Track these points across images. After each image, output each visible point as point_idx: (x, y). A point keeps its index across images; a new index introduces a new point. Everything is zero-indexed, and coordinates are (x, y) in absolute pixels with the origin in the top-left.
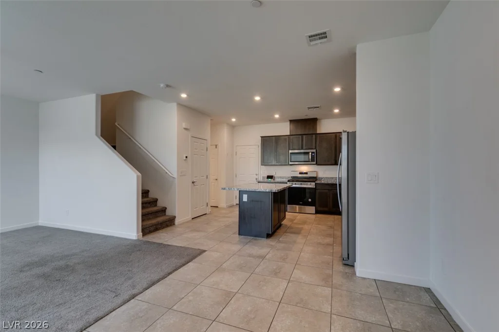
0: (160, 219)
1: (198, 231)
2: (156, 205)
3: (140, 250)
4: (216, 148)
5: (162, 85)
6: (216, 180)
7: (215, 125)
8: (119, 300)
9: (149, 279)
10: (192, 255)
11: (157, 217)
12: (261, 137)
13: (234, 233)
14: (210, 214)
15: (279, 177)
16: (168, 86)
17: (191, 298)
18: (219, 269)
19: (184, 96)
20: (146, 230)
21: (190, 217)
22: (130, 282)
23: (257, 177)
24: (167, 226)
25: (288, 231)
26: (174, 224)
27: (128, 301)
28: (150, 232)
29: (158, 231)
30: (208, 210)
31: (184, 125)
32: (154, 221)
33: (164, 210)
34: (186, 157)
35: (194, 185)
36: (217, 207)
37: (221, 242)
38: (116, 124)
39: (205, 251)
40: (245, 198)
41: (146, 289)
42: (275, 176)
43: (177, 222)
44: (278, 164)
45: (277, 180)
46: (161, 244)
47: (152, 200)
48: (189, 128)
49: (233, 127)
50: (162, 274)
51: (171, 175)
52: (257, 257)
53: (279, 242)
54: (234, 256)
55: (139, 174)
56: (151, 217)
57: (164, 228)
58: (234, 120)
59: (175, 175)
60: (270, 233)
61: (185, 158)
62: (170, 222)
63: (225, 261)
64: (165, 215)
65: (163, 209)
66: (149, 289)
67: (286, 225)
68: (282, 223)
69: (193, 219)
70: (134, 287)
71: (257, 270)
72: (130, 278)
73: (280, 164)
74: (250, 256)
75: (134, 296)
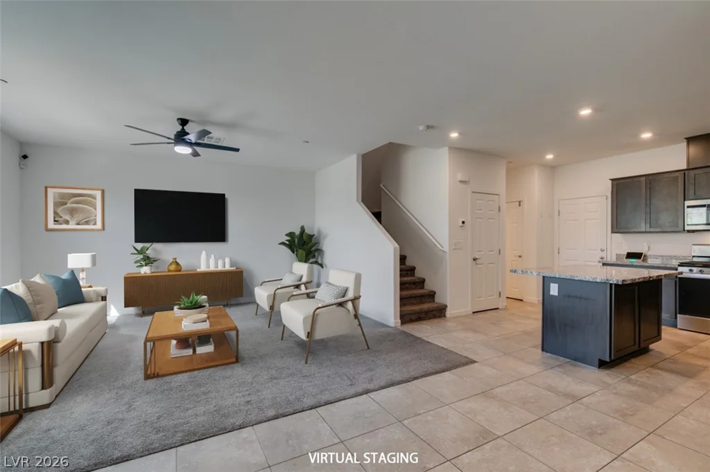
0: (426, 306)
1: (475, 331)
2: (423, 288)
3: (392, 340)
4: (520, 205)
5: (421, 128)
6: (520, 257)
7: (515, 170)
8: (352, 391)
9: (390, 377)
10: (454, 362)
11: (423, 303)
12: (612, 180)
13: (536, 347)
14: (505, 309)
15: (656, 257)
16: (428, 127)
17: (430, 418)
18: (486, 394)
19: (454, 135)
20: (405, 318)
21: (469, 310)
22: (369, 375)
23: (603, 255)
24: (435, 317)
25: (660, 365)
26: (445, 317)
27: (361, 394)
28: (411, 321)
29: (421, 322)
30: (502, 303)
31: (460, 177)
32: (417, 308)
33: (432, 295)
34: (463, 222)
35: (476, 264)
36: (522, 300)
37: (505, 354)
38: (381, 186)
39: (474, 362)
40: (554, 290)
41: (383, 388)
42: (648, 254)
43: (449, 313)
44: (652, 230)
45: (650, 262)
46: (420, 338)
47: (417, 281)
48: (467, 180)
49: (552, 168)
50: (406, 376)
51: (440, 248)
52: (564, 395)
53: (630, 381)
54: (521, 382)
55: (397, 245)
56: (415, 302)
57: (430, 319)
58: (550, 157)
59: (446, 249)
60: (608, 360)
61: (461, 224)
62: (440, 312)
63: (500, 384)
64: (434, 301)
65: (433, 293)
66: (385, 390)
67: (661, 353)
68: (651, 346)
69: (474, 313)
70: (371, 380)
71: (554, 416)
72: (371, 370)
73: (658, 230)
74: (550, 389)
75: (367, 392)
